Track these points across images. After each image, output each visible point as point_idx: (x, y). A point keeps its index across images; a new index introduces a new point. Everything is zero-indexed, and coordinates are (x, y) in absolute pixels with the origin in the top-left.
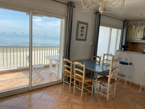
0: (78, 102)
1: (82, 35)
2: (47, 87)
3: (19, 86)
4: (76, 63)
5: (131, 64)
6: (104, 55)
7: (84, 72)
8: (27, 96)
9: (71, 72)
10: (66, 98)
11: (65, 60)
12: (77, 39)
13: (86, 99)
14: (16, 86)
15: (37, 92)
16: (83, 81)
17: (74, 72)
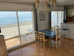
0: (43, 50)
1: (43, 18)
2: (29, 44)
3: (16, 45)
4: (40, 33)
5: (68, 29)
6: (54, 26)
7: (44, 37)
8: (20, 50)
9: (38, 37)
10: (37, 49)
11: (35, 31)
12: (40, 20)
13: (46, 49)
14: (15, 45)
15: (24, 47)
16: (44, 41)
17: (40, 37)
